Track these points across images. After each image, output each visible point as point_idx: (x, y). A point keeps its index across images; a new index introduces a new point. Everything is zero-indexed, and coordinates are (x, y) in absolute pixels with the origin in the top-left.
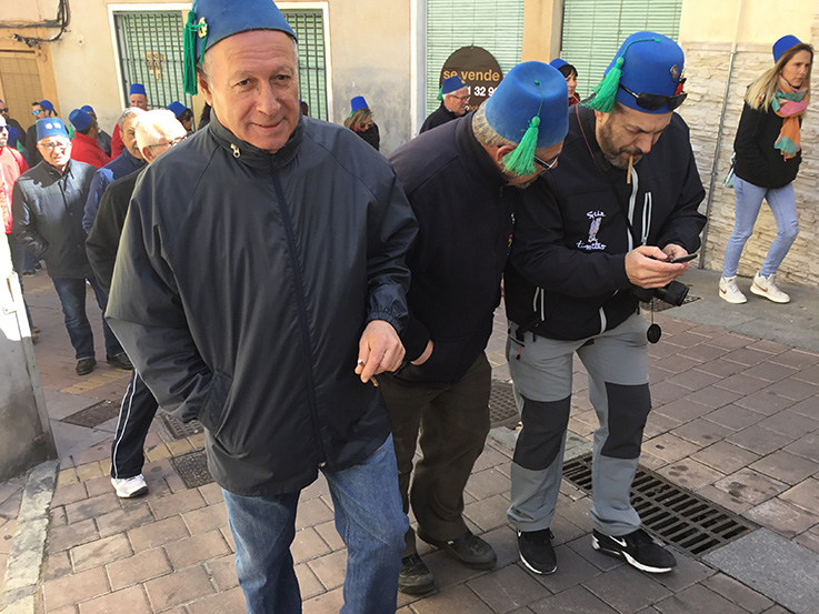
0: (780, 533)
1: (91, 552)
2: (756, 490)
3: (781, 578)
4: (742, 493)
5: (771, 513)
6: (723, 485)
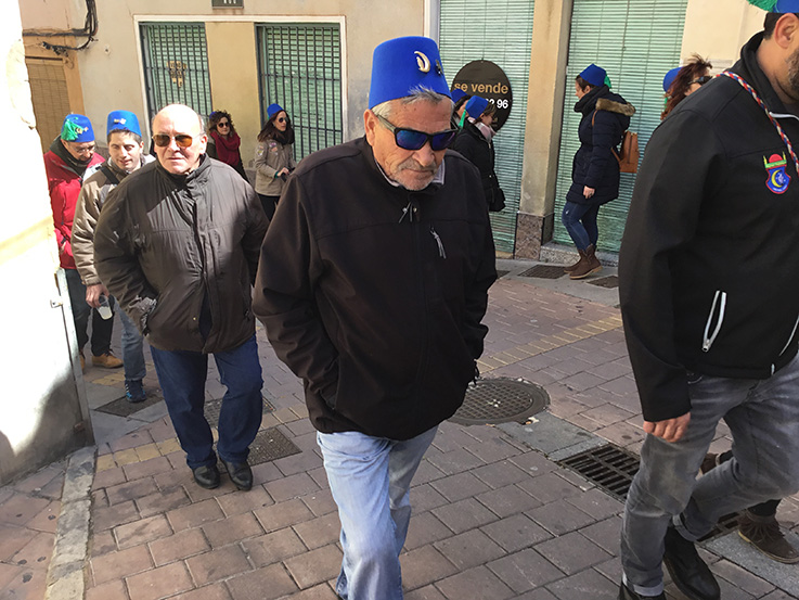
1: (133, 531)
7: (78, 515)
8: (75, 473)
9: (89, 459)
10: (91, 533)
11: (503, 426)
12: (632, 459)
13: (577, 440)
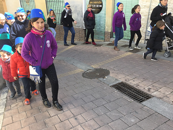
0: (158, 98)
1: (15, 105)
2: (154, 89)
3: (157, 107)
4: (150, 90)
5: (156, 94)
6: (147, 89)
7: (3, 102)
8: (4, 93)
9: (7, 90)
10: (6, 106)
11: (99, 79)
12: (127, 85)
13: (115, 81)
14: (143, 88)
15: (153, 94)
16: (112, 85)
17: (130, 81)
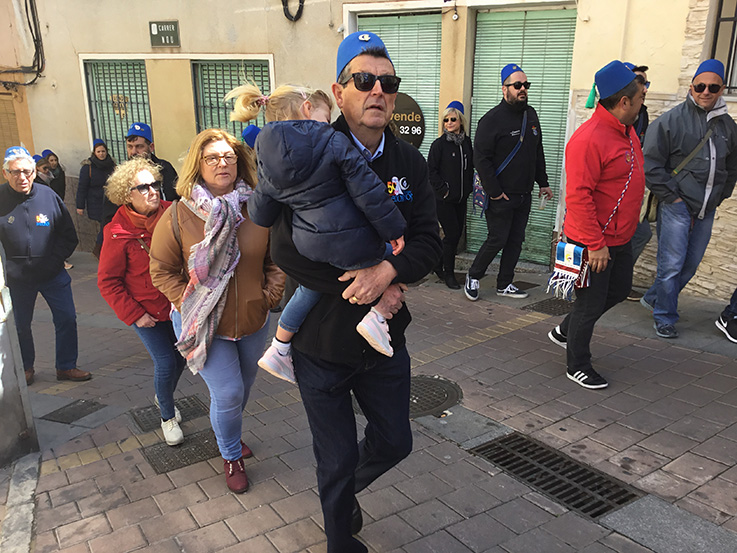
0: (663, 499)
1: (74, 530)
2: (644, 464)
3: (665, 535)
4: (632, 466)
7: (22, 517)
8: (20, 479)
9: (34, 464)
10: (34, 534)
11: (420, 420)
12: (536, 445)
13: (486, 430)
14: (600, 460)
15: (641, 483)
16: (473, 444)
17: (547, 430)
